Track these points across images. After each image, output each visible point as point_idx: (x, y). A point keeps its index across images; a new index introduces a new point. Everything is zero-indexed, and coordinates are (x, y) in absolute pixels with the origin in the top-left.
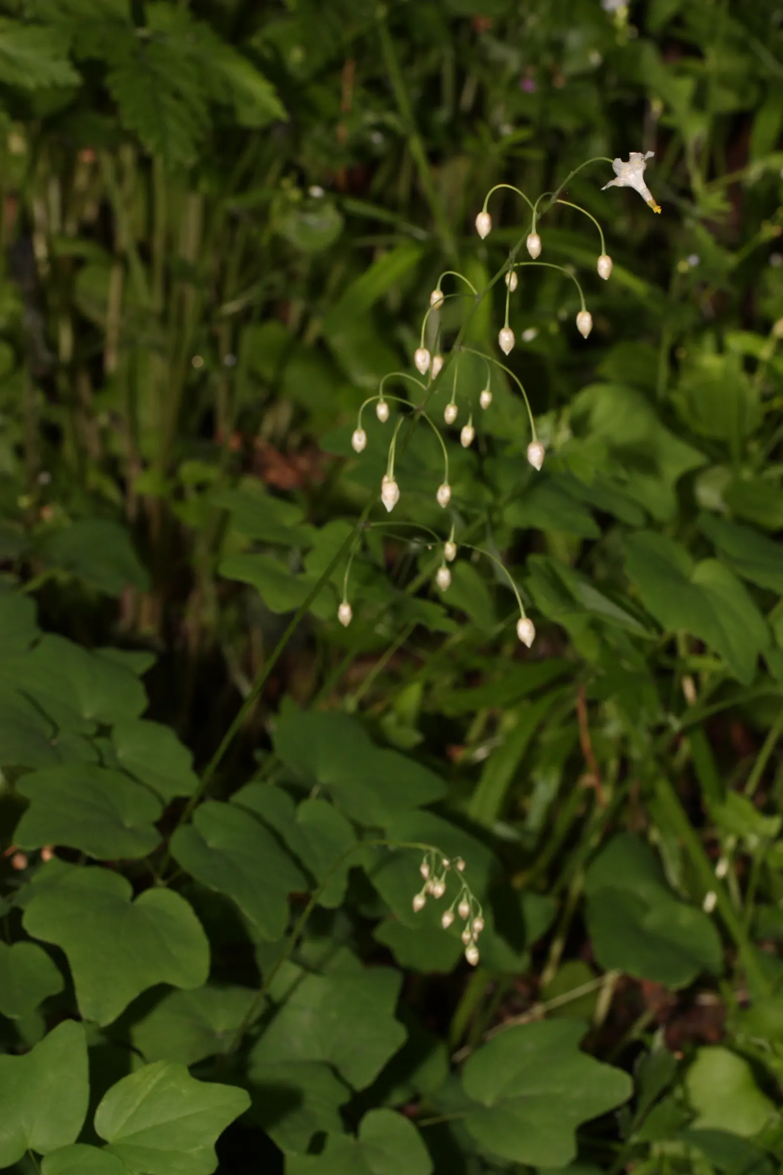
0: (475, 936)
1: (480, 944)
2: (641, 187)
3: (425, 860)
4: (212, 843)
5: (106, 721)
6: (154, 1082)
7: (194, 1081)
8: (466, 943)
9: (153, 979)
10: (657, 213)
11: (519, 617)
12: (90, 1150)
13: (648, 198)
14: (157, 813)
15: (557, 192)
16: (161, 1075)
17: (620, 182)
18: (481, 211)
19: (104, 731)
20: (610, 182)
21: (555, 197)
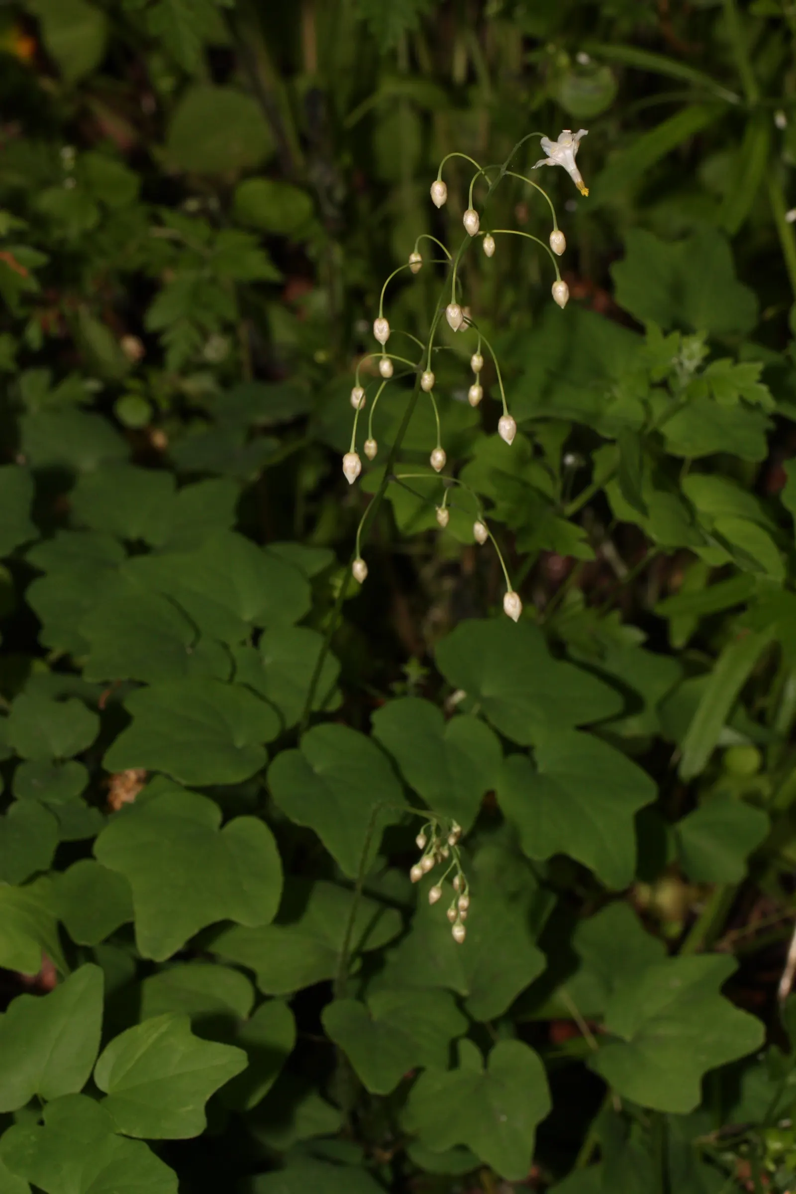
0: (463, 914)
1: (468, 924)
2: (572, 168)
3: (422, 831)
4: (318, 769)
5: (260, 625)
6: (155, 1036)
7: (194, 1038)
8: (452, 921)
9: (217, 916)
10: (585, 195)
11: (506, 591)
12: (88, 1101)
13: (577, 179)
14: (271, 733)
15: (505, 165)
16: (163, 1029)
17: (551, 162)
18: (435, 179)
19: (257, 634)
20: (539, 162)
21: (505, 169)
